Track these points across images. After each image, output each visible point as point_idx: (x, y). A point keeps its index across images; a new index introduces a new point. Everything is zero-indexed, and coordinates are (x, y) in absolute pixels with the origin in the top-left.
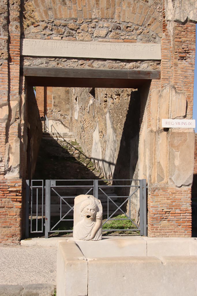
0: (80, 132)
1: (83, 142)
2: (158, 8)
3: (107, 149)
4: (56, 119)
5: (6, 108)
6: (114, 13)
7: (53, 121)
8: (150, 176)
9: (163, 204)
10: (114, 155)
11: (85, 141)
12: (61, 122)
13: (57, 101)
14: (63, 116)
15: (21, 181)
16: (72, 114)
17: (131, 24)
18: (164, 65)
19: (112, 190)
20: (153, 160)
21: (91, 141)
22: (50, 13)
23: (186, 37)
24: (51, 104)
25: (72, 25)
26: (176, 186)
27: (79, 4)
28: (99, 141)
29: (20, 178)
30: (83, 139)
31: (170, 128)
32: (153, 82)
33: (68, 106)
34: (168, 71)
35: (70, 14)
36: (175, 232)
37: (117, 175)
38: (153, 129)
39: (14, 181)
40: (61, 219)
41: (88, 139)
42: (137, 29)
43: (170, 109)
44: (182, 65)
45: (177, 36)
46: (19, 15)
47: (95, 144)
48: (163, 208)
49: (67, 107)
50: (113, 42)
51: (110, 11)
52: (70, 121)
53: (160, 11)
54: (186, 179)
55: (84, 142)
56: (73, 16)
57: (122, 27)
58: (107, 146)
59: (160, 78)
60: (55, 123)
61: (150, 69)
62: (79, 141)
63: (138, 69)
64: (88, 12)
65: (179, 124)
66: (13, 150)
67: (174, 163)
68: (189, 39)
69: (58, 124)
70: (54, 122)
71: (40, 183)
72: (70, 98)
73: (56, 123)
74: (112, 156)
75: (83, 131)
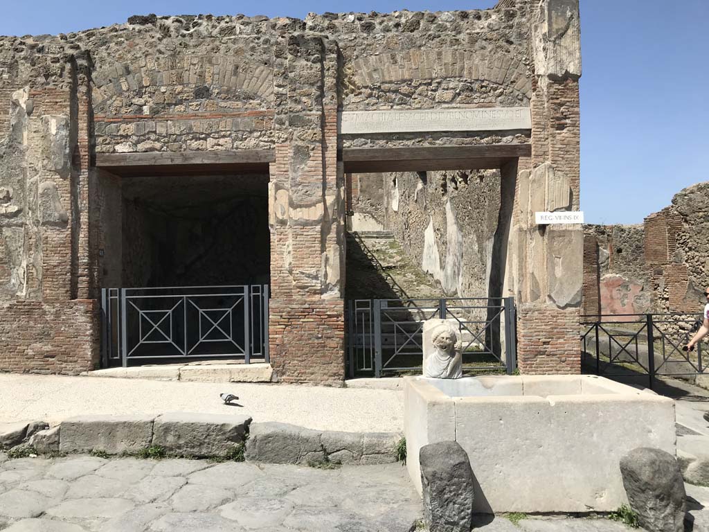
0: (402, 229)
1: (407, 244)
2: (524, 59)
3: (448, 255)
4: (364, 211)
5: (321, 206)
6: (462, 69)
7: (361, 214)
8: (520, 292)
9: (539, 332)
11: (412, 242)
12: (372, 215)
13: (365, 184)
14: (373, 206)
15: (343, 302)
16: (388, 203)
17: (488, 82)
18: (536, 136)
20: (524, 270)
21: (422, 242)
22: (375, 76)
23: (566, 97)
24: (357, 188)
25: (405, 89)
26: (559, 307)
27: (414, 61)
28: (435, 242)
29: (341, 298)
30: (408, 240)
31: (548, 225)
32: (522, 160)
33: (381, 191)
34: (542, 145)
35: (403, 75)
36: (558, 370)
38: (523, 227)
39: (333, 301)
40: (397, 353)
41: (416, 239)
42: (495, 89)
43: (546, 198)
44: (562, 135)
45: (553, 96)
46: (335, 82)
47: (428, 248)
48: (539, 337)
49: (380, 193)
50: (463, 108)
51: (457, 66)
52: (385, 214)
53: (527, 63)
54: (572, 295)
56: (407, 77)
57: (476, 86)
58: (448, 250)
59: (531, 154)
60: (363, 217)
61: (516, 142)
63: (500, 144)
64: (427, 71)
65: (560, 219)
66: (331, 261)
67: (554, 275)
68: (570, 100)
69: (367, 218)
71: (366, 305)
72: (384, 180)
73: (365, 217)
74: (457, 264)
75: (407, 227)
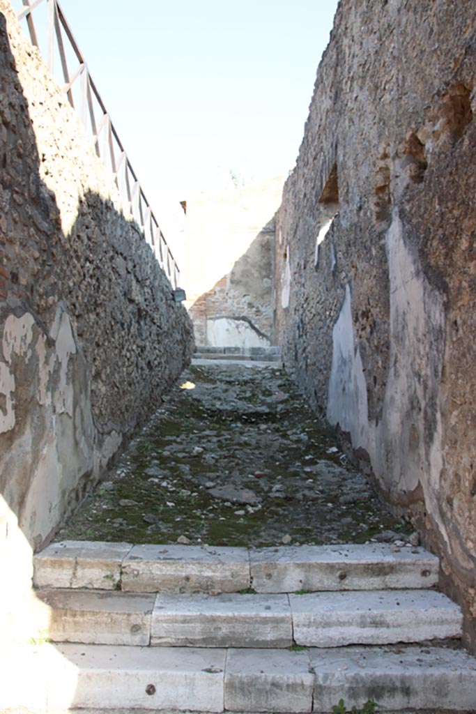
0: (294, 339)
1: (301, 367)
4: (237, 315)
7: (230, 321)
10: (433, 398)
11: (307, 362)
12: (250, 322)
13: (239, 269)
14: (253, 307)
19: (424, 573)
21: (327, 357)
28: (356, 350)
30: (302, 359)
33: (266, 282)
37: (456, 503)
41: (317, 353)
47: (339, 367)
49: (266, 285)
52: (272, 321)
55: (304, 367)
58: (391, 364)
60: (234, 325)
62: (293, 367)
70: (230, 324)
73: (237, 327)
74: (423, 404)
75: (301, 333)
